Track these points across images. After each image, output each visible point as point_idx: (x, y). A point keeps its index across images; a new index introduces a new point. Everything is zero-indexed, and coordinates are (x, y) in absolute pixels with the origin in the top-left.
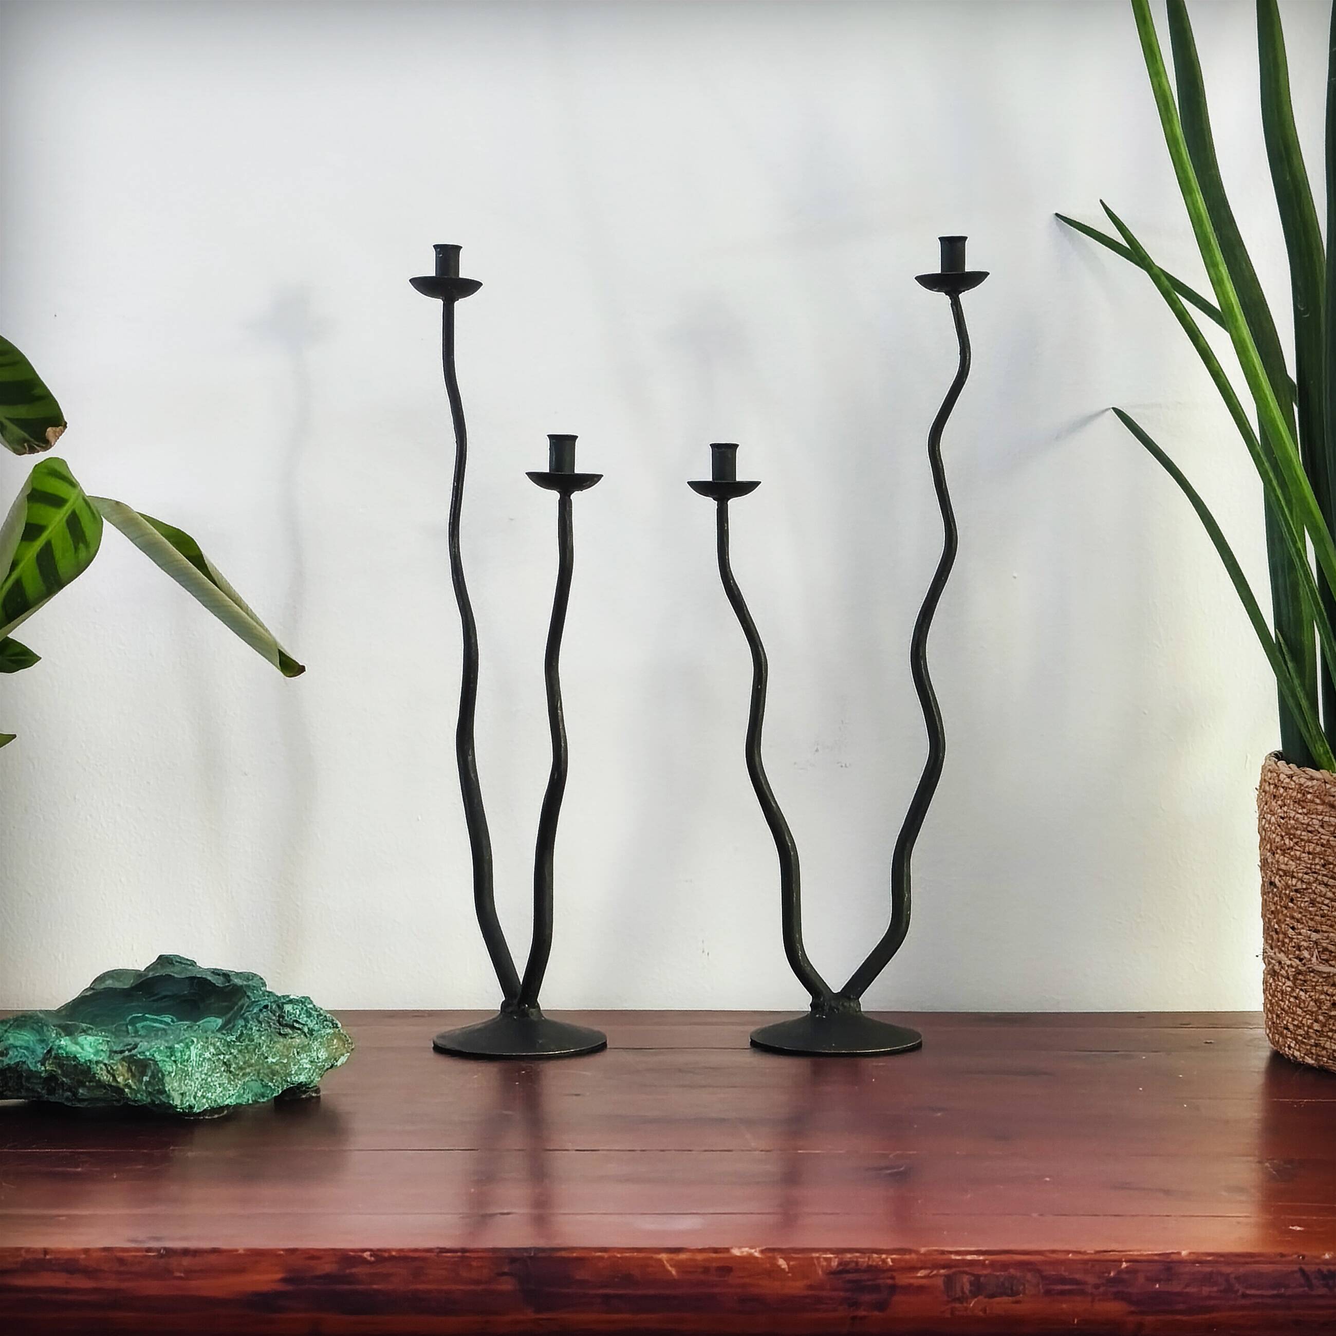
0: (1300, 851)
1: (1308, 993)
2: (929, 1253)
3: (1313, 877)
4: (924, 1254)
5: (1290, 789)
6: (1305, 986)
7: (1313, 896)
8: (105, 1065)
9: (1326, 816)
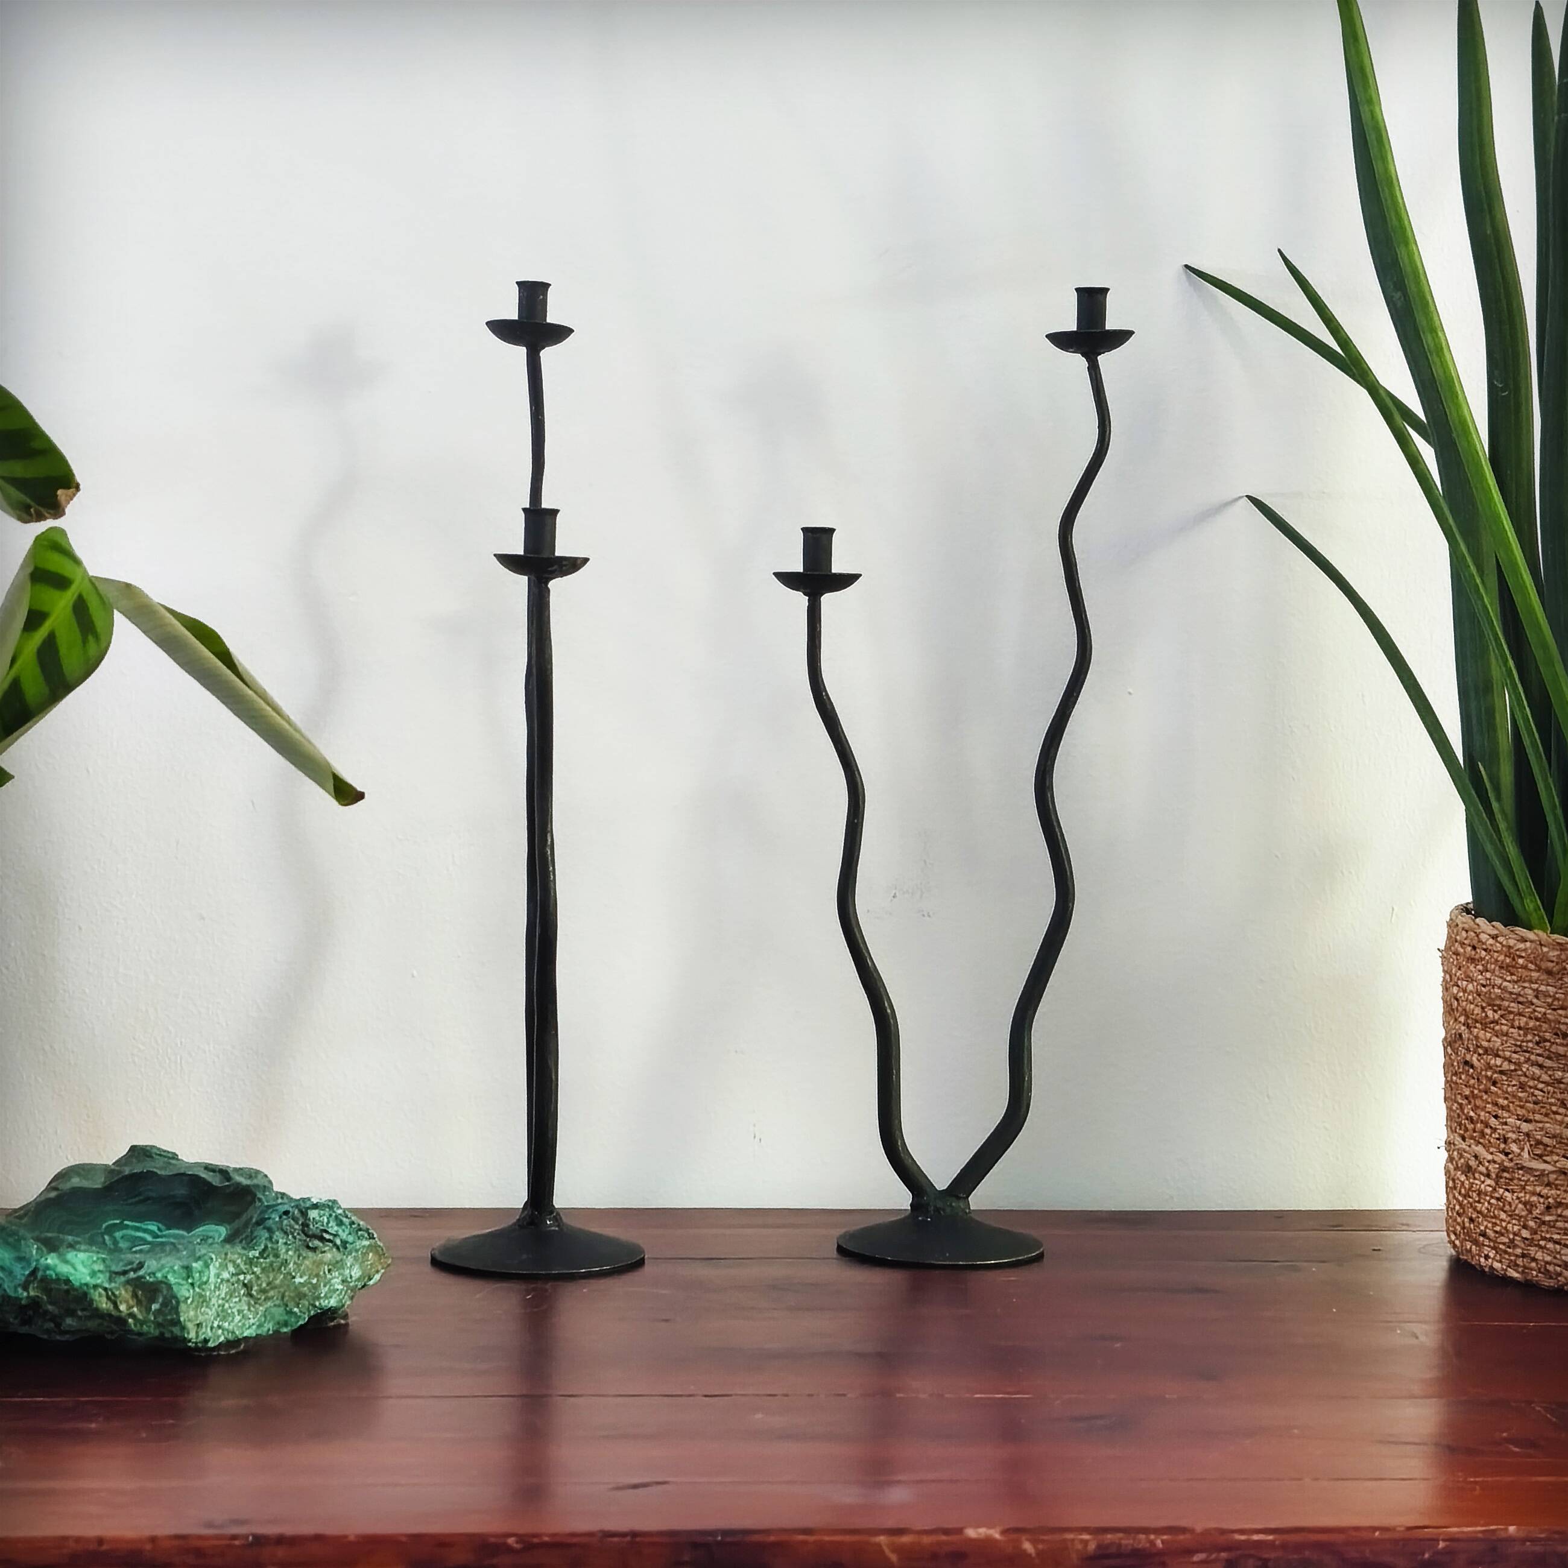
1: (1516, 1194)
2: (1206, 1531)
3: (1525, 1057)
4: (1201, 1533)
6: (1511, 1185)
7: (1523, 1079)
8: (105, 1289)
9: (1542, 984)
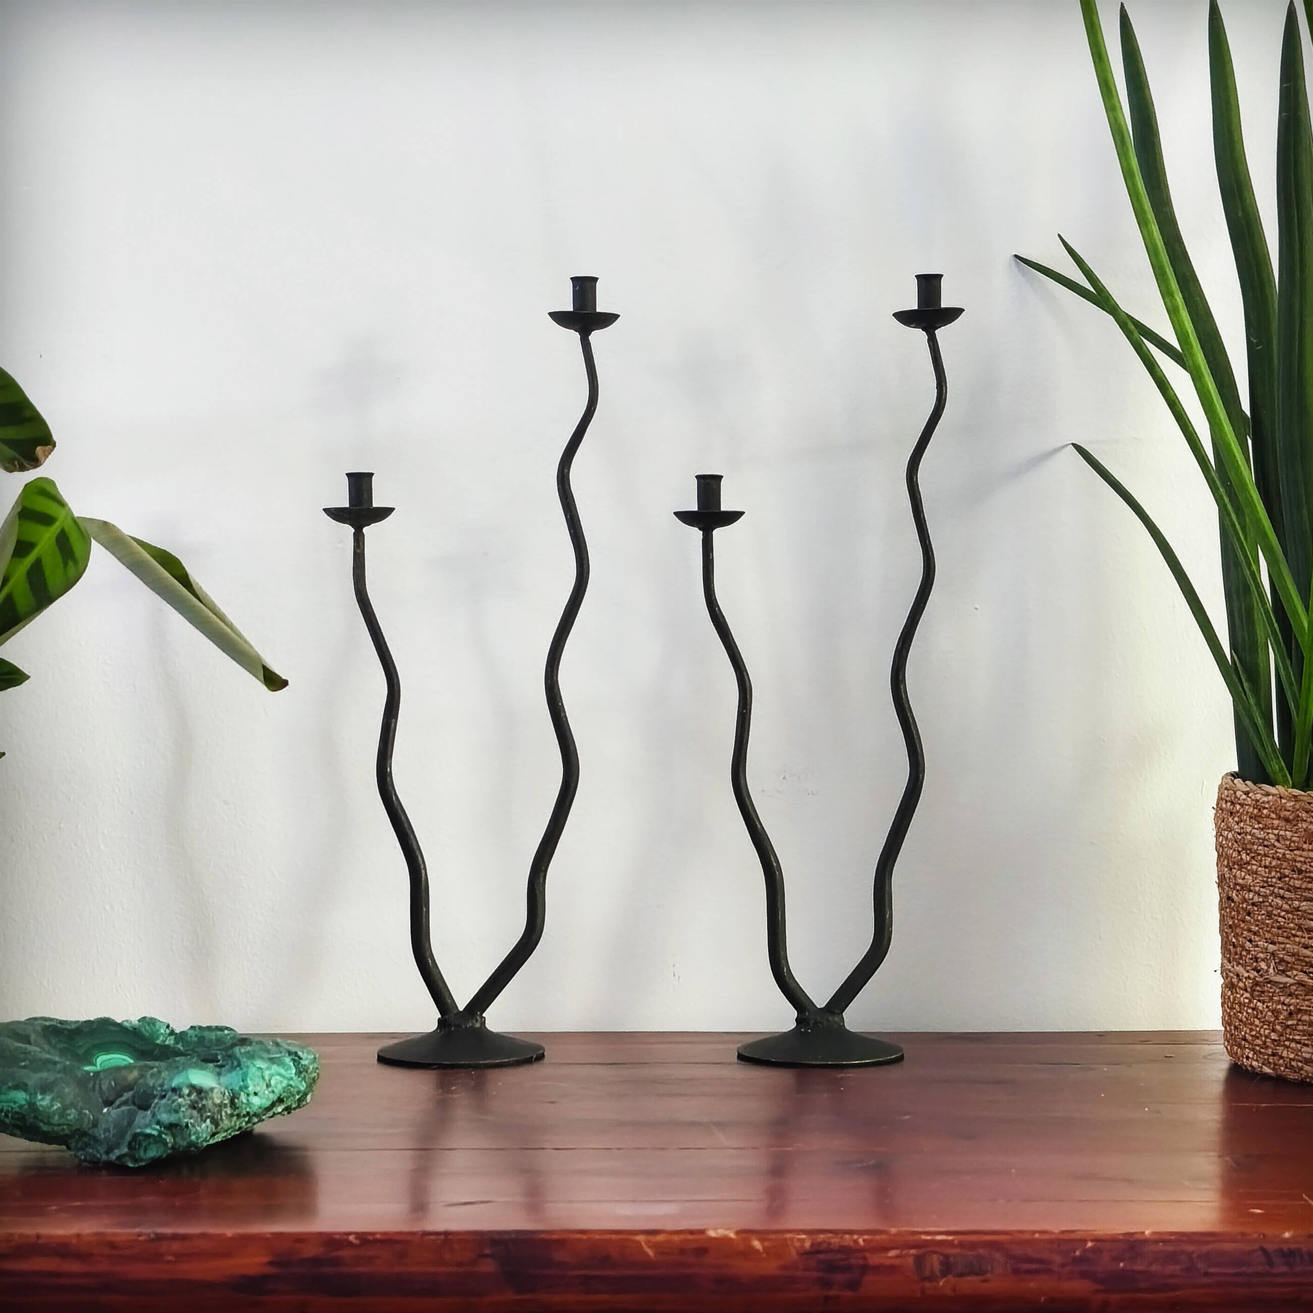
0: (1256, 865)
1: (1266, 1004)
2: (899, 1234)
3: (1270, 890)
4: (895, 1235)
5: (1246, 805)
6: (1262, 997)
7: (1270, 909)
9: (1281, 830)
